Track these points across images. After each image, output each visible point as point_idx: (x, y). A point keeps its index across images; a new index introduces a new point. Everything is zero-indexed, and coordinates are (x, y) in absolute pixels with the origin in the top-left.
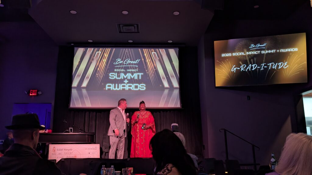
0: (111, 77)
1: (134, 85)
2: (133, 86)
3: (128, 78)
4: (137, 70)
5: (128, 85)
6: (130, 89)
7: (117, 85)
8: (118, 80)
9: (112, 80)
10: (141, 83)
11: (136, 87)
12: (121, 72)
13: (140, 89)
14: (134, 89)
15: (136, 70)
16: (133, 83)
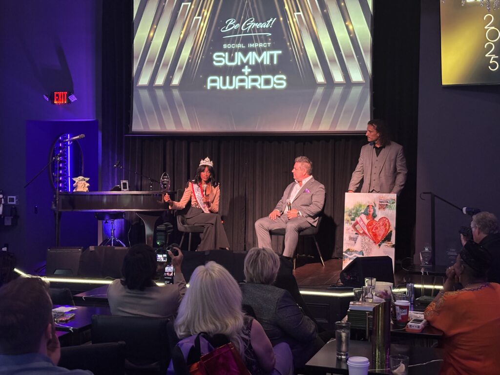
0: (217, 62)
2: (261, 79)
3: (250, 63)
5: (251, 77)
6: (254, 88)
11: (267, 82)
12: (236, 50)
13: (275, 86)
14: (263, 87)
15: (268, 45)
16: (260, 74)
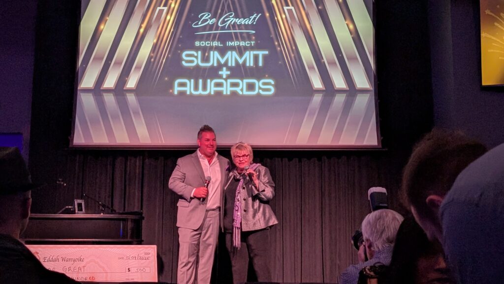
0: (187, 62)
1: (246, 81)
2: (243, 83)
3: (229, 65)
4: (253, 42)
7: (201, 81)
8: (205, 69)
9: (188, 68)
10: (263, 77)
11: (251, 87)
12: (211, 48)
13: (261, 92)
14: (246, 93)
15: (251, 44)
